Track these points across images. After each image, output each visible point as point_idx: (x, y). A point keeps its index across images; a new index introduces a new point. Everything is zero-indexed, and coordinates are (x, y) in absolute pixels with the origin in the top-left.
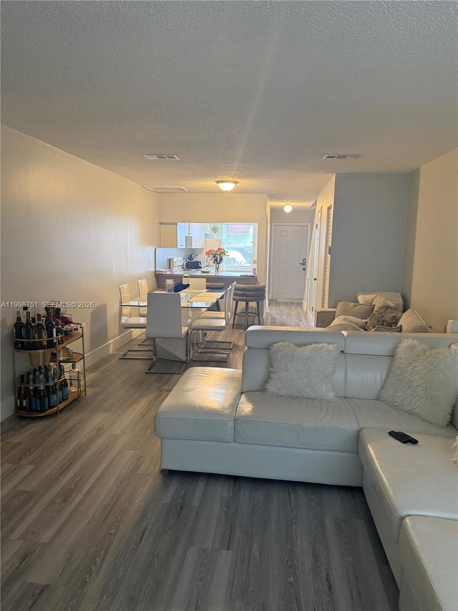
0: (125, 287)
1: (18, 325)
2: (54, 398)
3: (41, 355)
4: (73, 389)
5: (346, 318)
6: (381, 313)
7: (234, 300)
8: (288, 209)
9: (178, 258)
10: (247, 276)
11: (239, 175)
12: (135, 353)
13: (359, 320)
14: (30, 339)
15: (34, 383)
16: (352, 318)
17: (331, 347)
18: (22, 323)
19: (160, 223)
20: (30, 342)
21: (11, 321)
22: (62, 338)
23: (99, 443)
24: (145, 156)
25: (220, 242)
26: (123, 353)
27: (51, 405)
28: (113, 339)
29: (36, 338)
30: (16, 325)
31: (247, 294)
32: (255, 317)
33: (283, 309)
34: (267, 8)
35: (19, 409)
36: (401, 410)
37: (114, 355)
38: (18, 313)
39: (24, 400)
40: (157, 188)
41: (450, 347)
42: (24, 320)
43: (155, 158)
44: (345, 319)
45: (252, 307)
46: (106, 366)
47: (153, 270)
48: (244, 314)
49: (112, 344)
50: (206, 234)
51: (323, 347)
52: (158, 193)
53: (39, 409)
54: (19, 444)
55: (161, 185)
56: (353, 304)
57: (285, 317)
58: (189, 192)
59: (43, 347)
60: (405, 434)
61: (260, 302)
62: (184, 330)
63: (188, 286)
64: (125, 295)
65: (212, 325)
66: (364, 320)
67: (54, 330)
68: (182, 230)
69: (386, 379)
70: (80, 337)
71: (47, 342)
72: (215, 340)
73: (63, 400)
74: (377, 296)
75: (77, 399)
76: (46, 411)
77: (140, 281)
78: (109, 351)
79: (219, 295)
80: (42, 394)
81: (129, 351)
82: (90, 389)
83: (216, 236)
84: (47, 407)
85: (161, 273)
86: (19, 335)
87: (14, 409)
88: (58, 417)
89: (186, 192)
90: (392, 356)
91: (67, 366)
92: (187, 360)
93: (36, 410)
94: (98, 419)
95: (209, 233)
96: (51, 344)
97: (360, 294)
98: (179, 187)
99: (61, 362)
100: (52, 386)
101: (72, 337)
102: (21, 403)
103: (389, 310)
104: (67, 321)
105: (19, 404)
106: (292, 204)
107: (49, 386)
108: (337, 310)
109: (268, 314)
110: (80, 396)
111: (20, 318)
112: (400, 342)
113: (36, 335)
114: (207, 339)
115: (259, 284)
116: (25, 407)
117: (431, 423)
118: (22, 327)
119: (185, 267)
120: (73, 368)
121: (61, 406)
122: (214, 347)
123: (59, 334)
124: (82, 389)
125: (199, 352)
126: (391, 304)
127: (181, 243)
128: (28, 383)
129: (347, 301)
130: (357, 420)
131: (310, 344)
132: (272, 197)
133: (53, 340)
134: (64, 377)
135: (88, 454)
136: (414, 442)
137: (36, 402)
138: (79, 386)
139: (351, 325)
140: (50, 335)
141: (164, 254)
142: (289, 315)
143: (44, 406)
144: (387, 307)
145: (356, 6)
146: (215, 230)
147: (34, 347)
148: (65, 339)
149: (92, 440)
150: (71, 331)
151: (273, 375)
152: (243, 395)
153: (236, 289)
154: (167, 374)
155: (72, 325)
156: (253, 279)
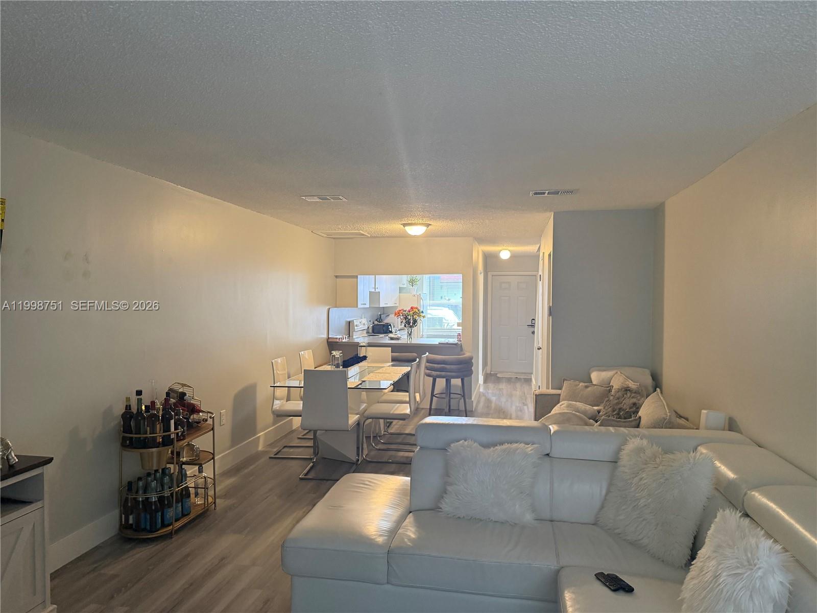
0: (279, 361)
1: (128, 415)
2: (170, 513)
3: (155, 455)
4: (199, 501)
5: (570, 404)
6: (618, 398)
7: (429, 375)
8: (505, 255)
9: (360, 320)
10: (447, 344)
11: (429, 217)
12: (292, 450)
13: (588, 407)
14: (140, 434)
15: (145, 492)
16: (580, 405)
17: (529, 449)
18: (133, 413)
19: (336, 277)
20: (140, 438)
21: (120, 409)
22: (183, 432)
23: (219, 576)
24: (303, 197)
25: (419, 298)
26: (275, 450)
27: (166, 522)
28: (264, 430)
29: (148, 433)
30: (124, 416)
31: (446, 368)
32: (461, 399)
33: (503, 387)
34: (394, 34)
35: (124, 526)
36: (625, 540)
37: (264, 453)
38: (128, 399)
39: (131, 514)
40: (331, 233)
41: (695, 449)
42: (134, 410)
43: (316, 200)
44: (568, 406)
45: (456, 386)
46: (251, 467)
47: (325, 336)
48: (444, 396)
49: (262, 438)
50: (400, 288)
51: (517, 450)
52: (334, 238)
53: (148, 527)
54: (114, 576)
55: (335, 230)
56: (583, 384)
57: (503, 400)
58: (372, 237)
59: (157, 445)
60: (617, 577)
61: (465, 379)
62: (353, 419)
63: (365, 358)
64: (279, 372)
65: (392, 412)
66: (596, 408)
67: (172, 422)
68: (365, 285)
69: (607, 494)
70: (210, 431)
71: (163, 438)
72: (402, 432)
73: (184, 515)
74: (617, 373)
75: (204, 513)
76: (158, 531)
77: (302, 352)
78: (257, 446)
79: (406, 369)
80: (153, 508)
81: (284, 447)
82: (223, 500)
83: (414, 290)
84: (159, 525)
85: (335, 340)
86: (126, 428)
87: (118, 526)
88: (173, 539)
89: (368, 237)
90: (615, 462)
91: (191, 470)
92: (358, 460)
93: (145, 530)
94: (225, 543)
95: (405, 286)
96: (167, 442)
97: (593, 371)
98: (357, 231)
99: (184, 463)
100: (167, 496)
101: (199, 430)
102: (127, 519)
103: (629, 394)
104: (194, 409)
105: (123, 520)
106: (512, 248)
107: (164, 497)
108: (563, 392)
109: (480, 395)
110: (208, 510)
111: (130, 406)
112: (625, 442)
113: (148, 429)
114: (392, 430)
115: (464, 354)
116: (132, 525)
117: (663, 561)
118: (131, 417)
119: (371, 331)
120: (199, 472)
121: (178, 525)
122: (399, 440)
123: (179, 427)
124: (210, 500)
125: (377, 449)
126: (632, 385)
127: (364, 300)
128: (137, 492)
129: (575, 380)
130: (557, 555)
131: (501, 444)
132: (481, 240)
133: (170, 435)
134: (186, 483)
135: (201, 594)
136: (629, 590)
137: (146, 518)
138: (206, 496)
139: (576, 415)
140: (167, 428)
141: (340, 316)
142: (511, 396)
143: (156, 523)
144: (627, 390)
145: (502, 27)
146: (412, 282)
147: (146, 444)
148: (188, 434)
149: (210, 573)
150: (199, 422)
151: (449, 488)
152: (411, 514)
153: (428, 361)
154: (328, 480)
155: (201, 414)
156: (456, 348)
